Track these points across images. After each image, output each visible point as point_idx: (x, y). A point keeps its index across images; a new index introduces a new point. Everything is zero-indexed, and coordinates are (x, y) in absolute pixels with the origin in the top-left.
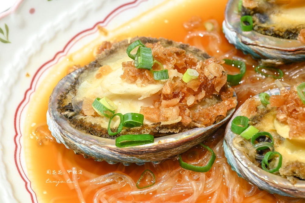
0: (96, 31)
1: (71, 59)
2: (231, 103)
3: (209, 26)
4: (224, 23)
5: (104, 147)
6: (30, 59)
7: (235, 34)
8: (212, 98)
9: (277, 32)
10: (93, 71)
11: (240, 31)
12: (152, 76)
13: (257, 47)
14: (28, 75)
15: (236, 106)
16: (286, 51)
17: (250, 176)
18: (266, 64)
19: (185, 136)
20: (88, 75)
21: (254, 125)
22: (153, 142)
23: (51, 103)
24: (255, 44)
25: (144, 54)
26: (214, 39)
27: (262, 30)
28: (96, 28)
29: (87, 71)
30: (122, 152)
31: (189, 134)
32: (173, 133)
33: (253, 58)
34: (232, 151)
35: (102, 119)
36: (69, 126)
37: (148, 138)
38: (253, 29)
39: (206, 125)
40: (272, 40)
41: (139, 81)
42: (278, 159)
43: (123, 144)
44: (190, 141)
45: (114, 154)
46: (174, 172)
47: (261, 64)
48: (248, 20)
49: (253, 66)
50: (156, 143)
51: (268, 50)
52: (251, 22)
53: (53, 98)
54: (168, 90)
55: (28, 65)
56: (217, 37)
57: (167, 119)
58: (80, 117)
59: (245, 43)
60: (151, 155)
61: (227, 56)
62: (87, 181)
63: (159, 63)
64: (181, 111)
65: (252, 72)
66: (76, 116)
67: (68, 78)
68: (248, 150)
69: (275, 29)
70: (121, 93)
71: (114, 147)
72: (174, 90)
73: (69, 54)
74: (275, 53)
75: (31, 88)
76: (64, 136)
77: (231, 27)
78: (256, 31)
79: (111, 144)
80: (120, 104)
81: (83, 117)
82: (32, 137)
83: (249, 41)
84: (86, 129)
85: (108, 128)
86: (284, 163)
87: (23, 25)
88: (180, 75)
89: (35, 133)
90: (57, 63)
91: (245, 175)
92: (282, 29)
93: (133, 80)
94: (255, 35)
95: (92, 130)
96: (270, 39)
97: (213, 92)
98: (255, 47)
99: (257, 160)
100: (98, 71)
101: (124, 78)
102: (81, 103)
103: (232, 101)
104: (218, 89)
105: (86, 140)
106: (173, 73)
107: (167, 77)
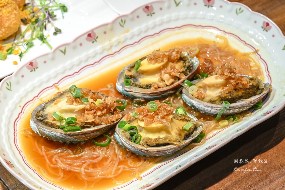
0: (54, 88)
1: (41, 100)
2: (119, 116)
3: (109, 86)
4: (116, 84)
5: (58, 132)
6: (21, 99)
7: (121, 87)
8: (109, 114)
9: (142, 86)
10: (52, 102)
11: (124, 86)
12: (81, 101)
13: (132, 92)
14: (20, 106)
15: (121, 118)
16: (145, 94)
17: (127, 145)
18: (136, 101)
19: (96, 128)
20: (50, 104)
21: (129, 123)
22: (81, 130)
23: (32, 116)
24: (131, 91)
25: (77, 90)
26: (111, 92)
27: (134, 85)
28: (54, 86)
29: (49, 103)
30: (66, 135)
31: (98, 127)
32: (91, 127)
33: (130, 98)
34: (119, 135)
35: (57, 122)
36: (41, 125)
37: (79, 128)
38: (130, 85)
39: (106, 124)
40: (139, 89)
41: (74, 103)
42: (139, 138)
43: (66, 131)
44: (98, 130)
45: (62, 136)
46: (91, 147)
47: (134, 102)
48: (128, 81)
49: (131, 103)
50: (82, 131)
51: (137, 94)
52: (129, 82)
53: (33, 114)
54: (88, 107)
55: (20, 102)
56: (113, 91)
57: (88, 120)
58: (46, 120)
59: (126, 91)
60: (80, 136)
61: (118, 99)
62: (49, 152)
63: (84, 96)
64: (94, 117)
65: (130, 105)
66: (44, 120)
67: (40, 106)
68: (126, 135)
69: (141, 85)
70: (66, 109)
71: (63, 132)
72: (91, 107)
73: (40, 98)
74: (141, 95)
75: (21, 112)
76: (38, 129)
77: (119, 84)
78: (131, 85)
79: (62, 131)
80: (65, 115)
81: (48, 121)
82: (22, 133)
83: (128, 90)
84: (49, 125)
85: (60, 125)
86: (142, 139)
87: (18, 83)
88: (94, 102)
89: (24, 131)
90: (34, 101)
91: (124, 145)
92: (144, 84)
93: (72, 103)
94: (131, 87)
95: (52, 126)
96: (138, 89)
97: (110, 111)
98: (131, 92)
99: (130, 139)
100: (55, 102)
101: (68, 102)
102: (47, 115)
103: (119, 115)
104: (112, 110)
105: (49, 130)
106: (91, 100)
107: (88, 101)
